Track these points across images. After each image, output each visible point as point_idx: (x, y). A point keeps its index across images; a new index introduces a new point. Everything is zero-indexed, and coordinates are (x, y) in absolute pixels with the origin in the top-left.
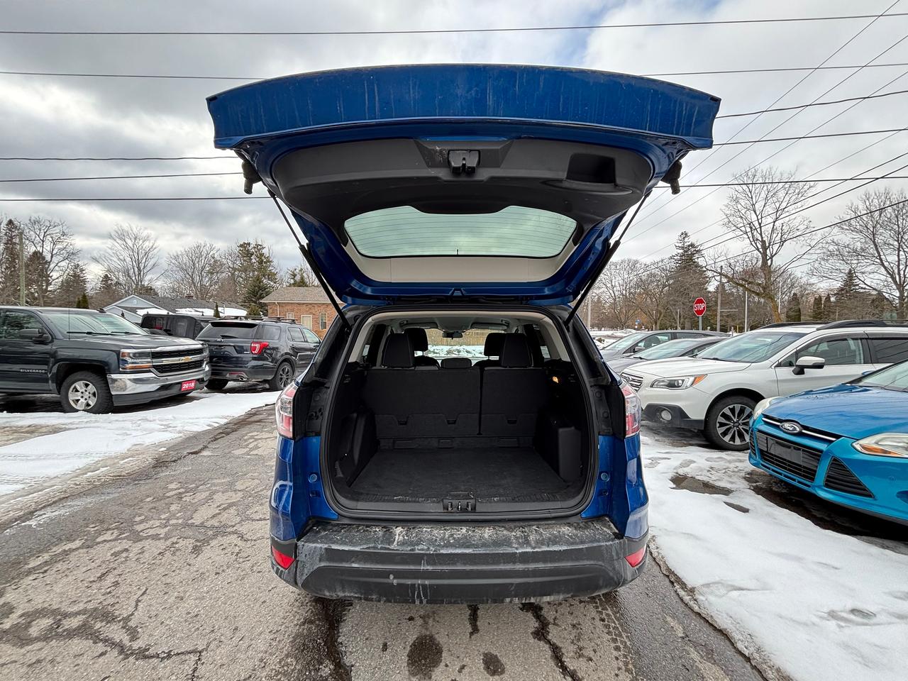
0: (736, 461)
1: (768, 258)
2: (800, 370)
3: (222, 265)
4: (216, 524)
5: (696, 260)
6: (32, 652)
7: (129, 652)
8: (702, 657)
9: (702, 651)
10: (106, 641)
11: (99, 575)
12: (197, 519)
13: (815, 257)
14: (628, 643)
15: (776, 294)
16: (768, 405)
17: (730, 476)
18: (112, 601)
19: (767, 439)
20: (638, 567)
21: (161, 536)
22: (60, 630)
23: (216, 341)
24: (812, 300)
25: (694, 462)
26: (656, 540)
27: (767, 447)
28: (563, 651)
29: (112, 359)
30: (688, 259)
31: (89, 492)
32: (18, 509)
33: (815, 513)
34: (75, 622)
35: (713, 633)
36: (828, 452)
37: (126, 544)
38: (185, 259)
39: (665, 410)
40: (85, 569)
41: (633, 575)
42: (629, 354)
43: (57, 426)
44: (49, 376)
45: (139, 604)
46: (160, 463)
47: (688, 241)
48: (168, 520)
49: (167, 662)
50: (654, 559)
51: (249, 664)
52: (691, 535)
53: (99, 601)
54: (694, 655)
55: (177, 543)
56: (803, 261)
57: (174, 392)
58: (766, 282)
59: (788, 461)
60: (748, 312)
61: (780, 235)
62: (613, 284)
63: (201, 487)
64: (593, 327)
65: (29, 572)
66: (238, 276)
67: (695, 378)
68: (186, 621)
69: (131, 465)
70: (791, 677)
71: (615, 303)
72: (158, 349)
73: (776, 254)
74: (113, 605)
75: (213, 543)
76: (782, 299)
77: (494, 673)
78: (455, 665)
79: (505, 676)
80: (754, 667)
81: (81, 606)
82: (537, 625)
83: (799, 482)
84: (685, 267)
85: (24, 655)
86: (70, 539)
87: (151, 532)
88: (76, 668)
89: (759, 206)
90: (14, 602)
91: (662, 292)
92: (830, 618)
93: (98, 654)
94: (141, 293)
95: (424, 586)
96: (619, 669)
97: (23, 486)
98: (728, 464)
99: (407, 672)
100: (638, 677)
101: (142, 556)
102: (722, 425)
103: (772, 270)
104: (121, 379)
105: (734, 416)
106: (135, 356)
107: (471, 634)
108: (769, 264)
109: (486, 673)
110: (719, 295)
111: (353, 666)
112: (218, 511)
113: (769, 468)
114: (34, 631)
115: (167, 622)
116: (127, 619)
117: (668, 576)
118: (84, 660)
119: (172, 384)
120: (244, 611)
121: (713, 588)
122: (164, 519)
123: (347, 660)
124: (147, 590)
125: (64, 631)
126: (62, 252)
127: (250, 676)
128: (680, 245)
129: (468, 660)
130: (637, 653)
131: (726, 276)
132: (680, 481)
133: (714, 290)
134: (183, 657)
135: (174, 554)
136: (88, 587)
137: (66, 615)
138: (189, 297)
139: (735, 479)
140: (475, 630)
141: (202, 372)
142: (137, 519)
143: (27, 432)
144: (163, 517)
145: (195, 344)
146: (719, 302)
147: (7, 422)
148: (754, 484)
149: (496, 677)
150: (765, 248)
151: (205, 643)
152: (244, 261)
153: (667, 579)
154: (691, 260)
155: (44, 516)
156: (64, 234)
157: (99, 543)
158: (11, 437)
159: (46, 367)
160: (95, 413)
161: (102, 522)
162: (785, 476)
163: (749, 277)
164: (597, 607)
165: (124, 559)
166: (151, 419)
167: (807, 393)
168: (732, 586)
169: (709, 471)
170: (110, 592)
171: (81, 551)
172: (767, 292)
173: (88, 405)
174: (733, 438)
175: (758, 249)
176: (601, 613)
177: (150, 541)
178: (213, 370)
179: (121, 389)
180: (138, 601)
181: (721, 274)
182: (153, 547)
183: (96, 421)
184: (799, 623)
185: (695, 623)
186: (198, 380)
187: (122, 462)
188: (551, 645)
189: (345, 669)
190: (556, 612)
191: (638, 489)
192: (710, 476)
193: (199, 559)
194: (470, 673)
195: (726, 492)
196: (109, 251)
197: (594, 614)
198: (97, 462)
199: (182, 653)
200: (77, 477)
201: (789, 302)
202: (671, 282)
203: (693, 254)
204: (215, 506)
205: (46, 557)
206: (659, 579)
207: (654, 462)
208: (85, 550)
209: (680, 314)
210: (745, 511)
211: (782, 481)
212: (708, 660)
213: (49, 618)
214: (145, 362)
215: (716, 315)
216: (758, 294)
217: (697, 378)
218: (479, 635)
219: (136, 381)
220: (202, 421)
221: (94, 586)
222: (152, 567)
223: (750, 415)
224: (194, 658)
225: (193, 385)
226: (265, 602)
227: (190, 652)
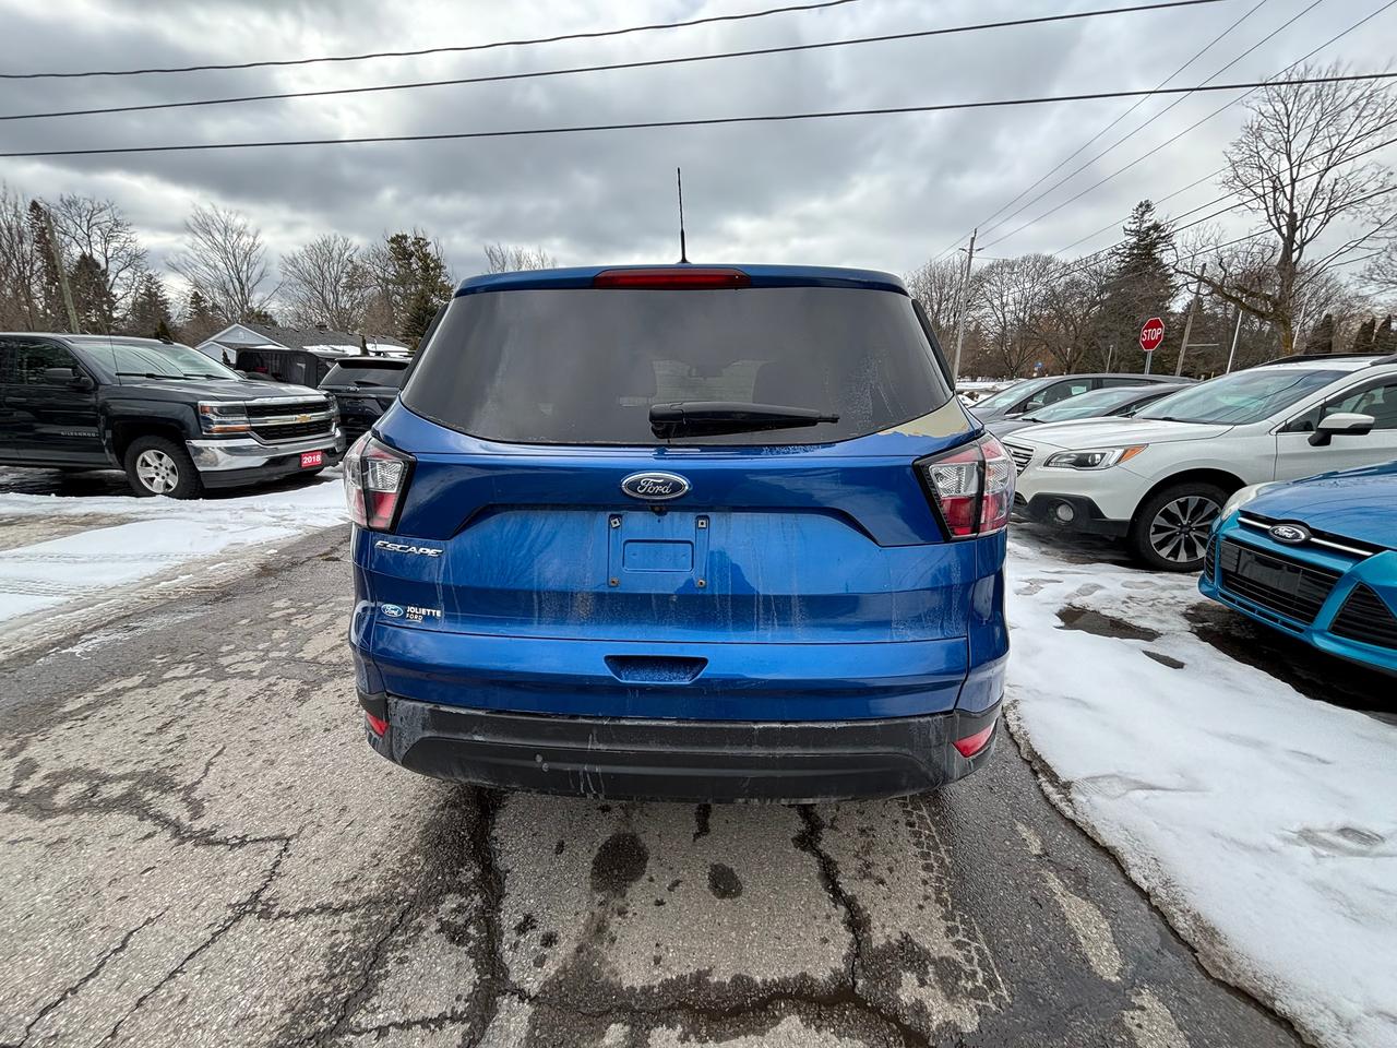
0: (1173, 588)
1: (1295, 246)
2: (1323, 438)
3: (365, 273)
4: (335, 660)
5: (1157, 255)
6: (54, 827)
7: (186, 835)
8: (1067, 887)
9: (1069, 878)
10: (157, 817)
11: (160, 725)
12: (308, 652)
13: (1385, 243)
14: (947, 860)
15: (1293, 317)
16: (1253, 495)
17: (1160, 612)
18: (172, 762)
19: (1240, 554)
20: (974, 757)
21: (254, 674)
22: (96, 800)
23: (349, 391)
24: (1356, 326)
25: (1100, 587)
26: (1019, 707)
27: (1237, 566)
28: (840, 867)
29: (188, 416)
30: (1145, 251)
31: (162, 609)
32: (55, 631)
33: (1300, 673)
34: (117, 790)
35: (1091, 851)
36: (1351, 575)
37: (203, 683)
38: (308, 264)
39: (1064, 503)
40: (141, 717)
41: (965, 769)
42: (1015, 415)
43: (125, 516)
44: (104, 443)
45: (211, 767)
46: (266, 571)
47: (1151, 219)
48: (267, 651)
49: (238, 851)
50: (1011, 735)
51: (357, 861)
52: (1079, 701)
53: (154, 762)
54: (1055, 884)
55: (275, 684)
56: (1359, 253)
57: (291, 468)
58: (1282, 293)
59: (1272, 590)
60: (1237, 348)
61: (1327, 201)
62: (1004, 301)
63: (319, 608)
64: (962, 375)
65: (63, 719)
66: (394, 293)
67: (1126, 451)
68: (273, 794)
69: (223, 573)
70: (1218, 930)
71: (1003, 335)
72: (256, 402)
73: (1311, 239)
74: (173, 768)
75: (327, 687)
76: (1303, 324)
77: (723, 895)
78: (664, 879)
79: (741, 900)
80: (1156, 909)
81: (129, 768)
82: (803, 827)
83: (1284, 624)
84: (1135, 269)
85: (44, 831)
86: (127, 674)
87: (242, 668)
88: (111, 853)
89: (1298, 146)
90: (38, 759)
91: (1087, 313)
92: (1301, 841)
93: (142, 836)
94: (250, 322)
95: (594, 775)
96: (926, 898)
97: (67, 599)
98: (1158, 593)
99: (589, 886)
100: (955, 912)
101: (223, 701)
102: (1159, 529)
103: (1298, 269)
104: (207, 448)
105: (1184, 515)
106: (223, 411)
107: (697, 836)
108: (1294, 260)
109: (711, 893)
110: (1190, 319)
111: (508, 871)
112: (339, 642)
113: (1233, 601)
114: (60, 799)
115: (247, 796)
116: (192, 788)
117: (1030, 763)
118: (123, 842)
119: (285, 457)
120: (358, 785)
121: (1103, 783)
122: (262, 650)
123: (502, 862)
124: (224, 748)
125: (102, 801)
126: (120, 254)
127: (356, 878)
128: (1134, 227)
129: (685, 873)
130: (960, 875)
131: (1210, 283)
132: (1072, 617)
133: (1181, 311)
134: (262, 845)
135: (269, 700)
136: (141, 742)
137: (106, 780)
138: (321, 327)
139: (1167, 616)
140: (704, 829)
141: (331, 439)
142: (225, 649)
143: (82, 524)
144: (260, 647)
145: (315, 395)
146: (1188, 330)
147: (56, 509)
148: (1201, 625)
149: (727, 901)
150: (1293, 228)
151: (297, 827)
152: (400, 266)
153: (1027, 768)
154: (1150, 255)
155: (94, 641)
156: (117, 224)
157: (166, 680)
158: (56, 530)
159: (95, 429)
160: (180, 498)
161: (174, 651)
162: (1260, 613)
163: (1252, 285)
164: (905, 805)
165: (197, 705)
166: (260, 508)
167: (1327, 476)
168: (1135, 782)
169: (1124, 602)
170: (171, 750)
171: (139, 690)
172: (1281, 313)
173: (168, 486)
174: (1175, 553)
175: (1279, 229)
176: (910, 814)
177: (237, 680)
178: (347, 436)
179: (212, 463)
180: (210, 764)
181: (1201, 279)
182: (240, 689)
183: (181, 510)
184: (1246, 847)
185: (1062, 836)
186: (326, 451)
187: (211, 568)
188: (821, 857)
189: (496, 875)
190: (838, 810)
191: (993, 629)
192: (1126, 609)
193: (303, 708)
194: (686, 891)
195: (1150, 635)
196: (190, 251)
197: (898, 814)
198: (176, 568)
199: (262, 840)
200: (145, 588)
201: (1315, 330)
202: (1106, 296)
203: (1154, 245)
204: (337, 634)
205: (90, 697)
206: (1014, 766)
207: (1033, 586)
208: (145, 690)
209: (1113, 353)
210: (1177, 665)
211: (1249, 620)
212: (1077, 892)
213: (82, 782)
214: (241, 422)
215: (1177, 355)
216: (1261, 315)
217: (1129, 451)
218: (708, 838)
219: (230, 451)
220: (333, 511)
221: (151, 740)
222: (235, 717)
223: (1214, 515)
224: (277, 847)
225: (318, 458)
226: (390, 773)
227: (273, 839)
